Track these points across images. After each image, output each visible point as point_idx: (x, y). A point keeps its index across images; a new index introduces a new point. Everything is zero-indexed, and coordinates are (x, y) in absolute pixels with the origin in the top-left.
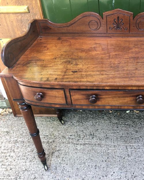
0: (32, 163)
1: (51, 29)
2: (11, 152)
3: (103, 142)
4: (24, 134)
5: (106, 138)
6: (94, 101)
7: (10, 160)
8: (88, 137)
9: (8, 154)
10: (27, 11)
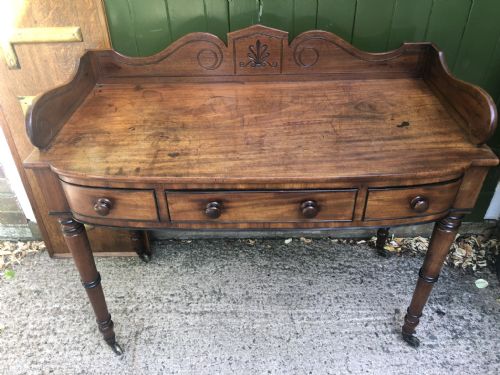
0: (96, 357)
1: (120, 68)
2: (48, 334)
3: (241, 308)
4: (73, 295)
5: (247, 299)
6: (216, 214)
7: (48, 351)
8: (209, 297)
9: (43, 340)
10: (77, 37)
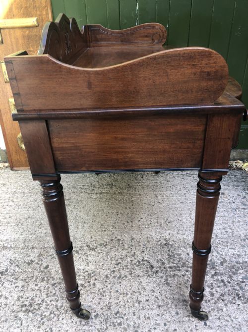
5: (128, 188)
8: (105, 187)
10: (36, 23)
